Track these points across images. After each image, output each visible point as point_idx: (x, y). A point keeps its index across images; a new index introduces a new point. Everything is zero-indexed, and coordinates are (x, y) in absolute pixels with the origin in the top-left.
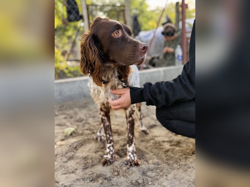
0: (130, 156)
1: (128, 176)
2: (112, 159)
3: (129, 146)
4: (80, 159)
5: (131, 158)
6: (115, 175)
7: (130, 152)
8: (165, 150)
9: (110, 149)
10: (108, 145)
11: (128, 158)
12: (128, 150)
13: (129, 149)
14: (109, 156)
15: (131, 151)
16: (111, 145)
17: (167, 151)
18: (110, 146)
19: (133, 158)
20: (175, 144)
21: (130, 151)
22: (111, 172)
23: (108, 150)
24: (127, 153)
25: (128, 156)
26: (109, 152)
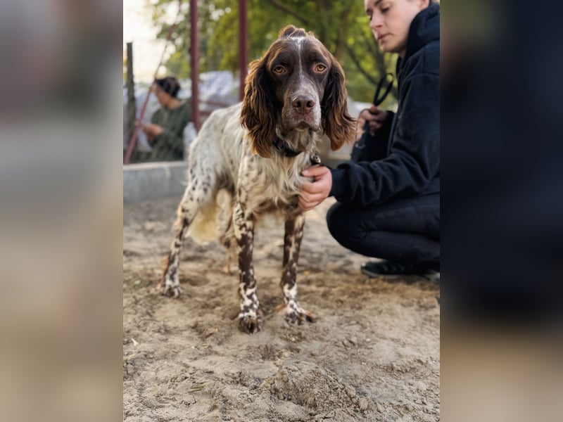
0: (294, 307)
1: (322, 336)
2: (259, 318)
3: (290, 288)
4: (185, 330)
5: (296, 310)
6: (295, 342)
7: (291, 299)
8: (321, 294)
9: (253, 300)
10: (249, 291)
11: (290, 310)
12: (287, 295)
13: (288, 293)
14: (252, 313)
15: (293, 297)
16: (253, 290)
17: (324, 295)
18: (252, 294)
19: (299, 310)
20: (320, 283)
21: (291, 296)
22: (281, 338)
23: (248, 302)
24: (286, 301)
25: (289, 306)
26: (251, 306)
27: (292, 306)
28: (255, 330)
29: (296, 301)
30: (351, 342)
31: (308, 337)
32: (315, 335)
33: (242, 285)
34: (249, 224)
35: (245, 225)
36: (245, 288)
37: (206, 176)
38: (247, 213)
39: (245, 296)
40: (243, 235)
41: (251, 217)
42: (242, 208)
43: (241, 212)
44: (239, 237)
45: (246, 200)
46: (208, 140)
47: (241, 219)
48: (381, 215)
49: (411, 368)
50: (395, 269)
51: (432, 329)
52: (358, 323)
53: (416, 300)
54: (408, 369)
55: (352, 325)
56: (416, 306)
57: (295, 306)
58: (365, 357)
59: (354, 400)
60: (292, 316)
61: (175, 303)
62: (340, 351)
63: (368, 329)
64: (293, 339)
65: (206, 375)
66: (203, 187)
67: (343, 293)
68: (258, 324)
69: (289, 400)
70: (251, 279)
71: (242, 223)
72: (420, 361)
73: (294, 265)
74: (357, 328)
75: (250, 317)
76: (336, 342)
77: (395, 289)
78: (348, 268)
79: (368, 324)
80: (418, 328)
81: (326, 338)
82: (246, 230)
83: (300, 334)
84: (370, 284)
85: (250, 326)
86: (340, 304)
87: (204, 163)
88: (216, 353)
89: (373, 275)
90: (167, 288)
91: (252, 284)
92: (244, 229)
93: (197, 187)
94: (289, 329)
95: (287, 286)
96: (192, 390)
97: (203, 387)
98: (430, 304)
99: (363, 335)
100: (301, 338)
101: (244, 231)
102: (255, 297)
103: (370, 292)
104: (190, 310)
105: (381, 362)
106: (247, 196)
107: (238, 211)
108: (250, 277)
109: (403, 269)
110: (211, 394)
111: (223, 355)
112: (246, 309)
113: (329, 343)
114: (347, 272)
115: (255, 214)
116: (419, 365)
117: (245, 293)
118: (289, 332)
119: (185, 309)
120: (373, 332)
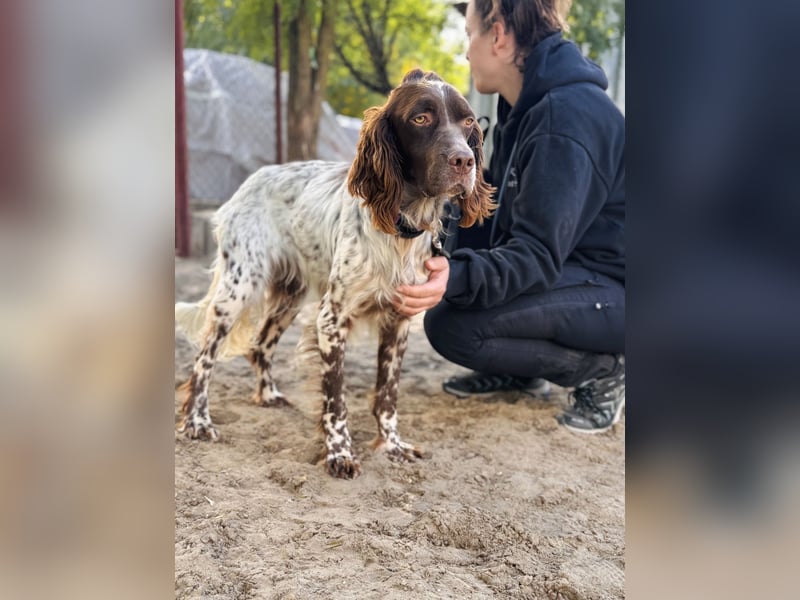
0: (395, 441)
3: (389, 417)
7: (391, 431)
9: (344, 435)
10: (339, 424)
11: (390, 446)
12: (386, 427)
13: (387, 424)
15: (394, 428)
18: (343, 427)
21: (390, 428)
22: (394, 480)
23: (338, 439)
24: (385, 435)
25: (389, 441)
26: (343, 443)
27: (393, 440)
28: (356, 475)
29: (396, 434)
30: (483, 477)
31: (428, 476)
32: (435, 473)
33: (328, 417)
34: (343, 332)
35: (337, 334)
36: (333, 420)
37: (256, 263)
38: (341, 318)
39: (333, 431)
40: (333, 347)
41: (347, 324)
42: (333, 310)
43: (331, 315)
44: (328, 350)
45: (343, 298)
46: (256, 210)
47: (331, 326)
48: (501, 318)
49: (563, 500)
50: (489, 384)
51: (565, 454)
52: (477, 455)
53: (531, 422)
54: (560, 501)
55: (471, 458)
56: (533, 430)
57: (397, 440)
58: (507, 492)
59: (525, 537)
60: (395, 452)
61: (220, 449)
62: (473, 488)
63: (494, 461)
64: (410, 481)
65: (337, 529)
66: (251, 280)
67: (436, 420)
68: (357, 466)
69: (447, 545)
70: (342, 407)
71: (334, 331)
72: (570, 491)
73: (396, 386)
74: (478, 461)
75: (344, 457)
76: (465, 479)
77: (500, 410)
78: (422, 386)
79: (491, 455)
80: (550, 455)
81: (451, 475)
82: (339, 341)
83: (417, 473)
84: (461, 406)
85: (348, 470)
86: (440, 434)
87: (252, 243)
88: (324, 505)
89: (462, 394)
90: (197, 428)
91: (343, 413)
92: (336, 339)
93: (241, 279)
94: (400, 469)
95: (385, 414)
96: (329, 546)
97: (341, 541)
98: (549, 426)
99: (492, 469)
100: (420, 478)
101: (335, 342)
102: (346, 431)
103: (467, 417)
104: (250, 455)
105: (526, 495)
106: (344, 293)
107: (326, 315)
108: (341, 405)
109: (500, 383)
110: (357, 549)
111: (335, 506)
112: (337, 448)
113: (457, 480)
114: (424, 392)
115: (352, 318)
116: (570, 495)
117: (333, 427)
118: (401, 473)
119: (240, 456)
120: (501, 464)
